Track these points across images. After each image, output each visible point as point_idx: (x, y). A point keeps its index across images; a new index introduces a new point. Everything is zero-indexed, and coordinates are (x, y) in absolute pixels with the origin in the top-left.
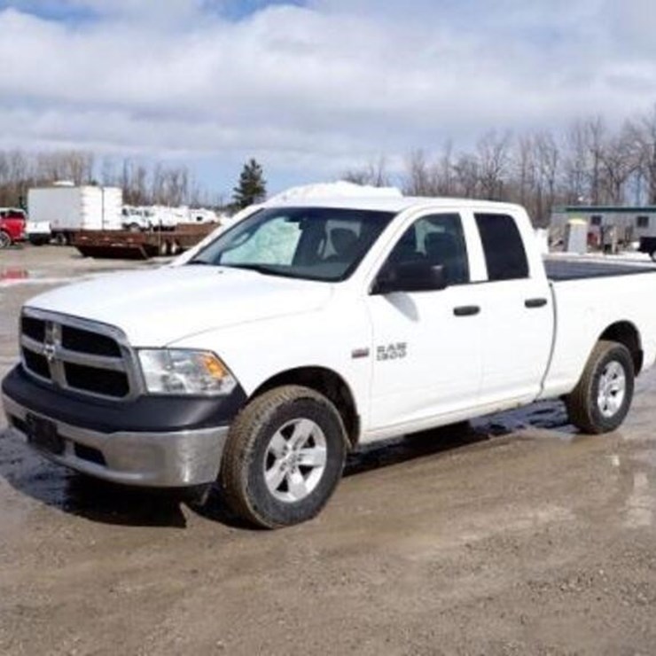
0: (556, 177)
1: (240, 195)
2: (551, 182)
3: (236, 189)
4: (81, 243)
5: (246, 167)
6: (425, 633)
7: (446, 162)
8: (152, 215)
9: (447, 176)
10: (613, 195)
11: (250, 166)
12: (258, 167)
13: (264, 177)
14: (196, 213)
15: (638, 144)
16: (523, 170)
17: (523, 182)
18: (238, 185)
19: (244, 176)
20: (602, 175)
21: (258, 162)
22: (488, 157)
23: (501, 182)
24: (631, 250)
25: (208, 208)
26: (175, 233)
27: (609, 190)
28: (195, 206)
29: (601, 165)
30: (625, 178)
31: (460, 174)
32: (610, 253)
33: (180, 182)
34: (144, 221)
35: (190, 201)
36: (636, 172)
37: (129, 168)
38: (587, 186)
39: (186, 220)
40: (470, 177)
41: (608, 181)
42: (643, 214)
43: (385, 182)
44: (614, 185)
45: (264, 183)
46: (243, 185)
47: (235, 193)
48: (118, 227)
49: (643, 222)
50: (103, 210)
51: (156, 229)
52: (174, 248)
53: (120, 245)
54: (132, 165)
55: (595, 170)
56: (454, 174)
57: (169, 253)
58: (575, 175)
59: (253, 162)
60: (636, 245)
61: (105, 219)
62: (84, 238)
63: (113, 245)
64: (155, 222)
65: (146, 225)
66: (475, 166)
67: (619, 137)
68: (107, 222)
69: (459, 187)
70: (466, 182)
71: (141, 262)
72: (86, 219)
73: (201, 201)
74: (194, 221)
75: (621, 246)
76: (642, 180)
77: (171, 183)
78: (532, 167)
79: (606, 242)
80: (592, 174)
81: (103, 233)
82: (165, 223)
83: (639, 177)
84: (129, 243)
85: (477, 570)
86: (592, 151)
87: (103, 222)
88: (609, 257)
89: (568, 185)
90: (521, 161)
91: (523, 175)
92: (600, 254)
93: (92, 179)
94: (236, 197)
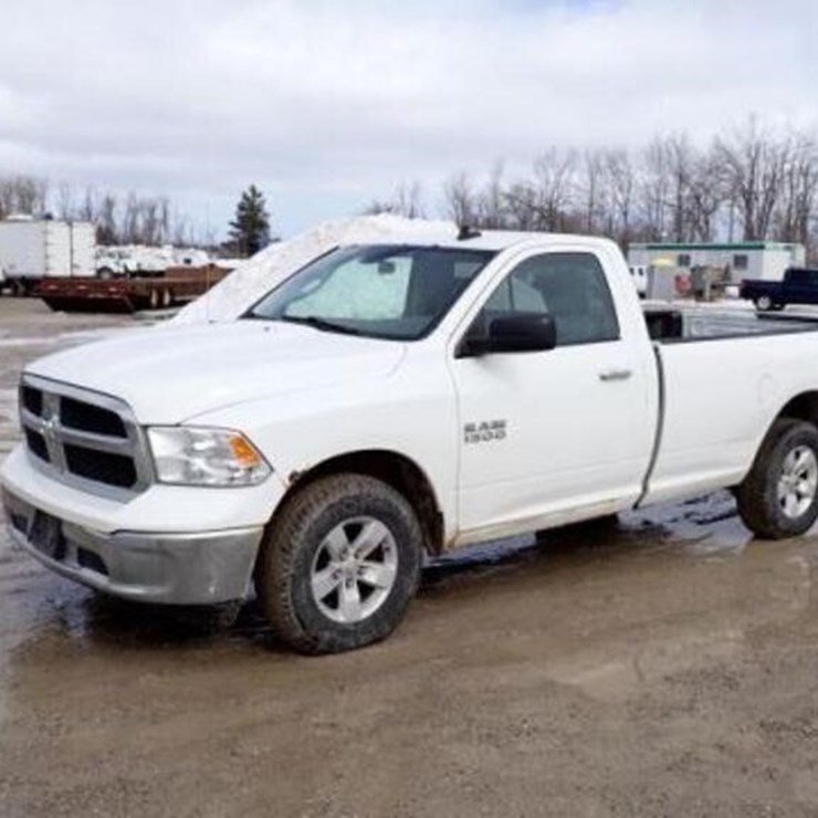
0: (632, 207)
1: (236, 230)
2: (625, 214)
3: (232, 224)
4: (48, 295)
5: (245, 197)
6: (655, 797)
7: (495, 189)
8: (128, 257)
9: (496, 206)
10: (700, 229)
11: (250, 194)
12: (260, 195)
13: (267, 208)
14: (183, 255)
15: (729, 166)
16: (591, 199)
17: (590, 213)
18: (235, 219)
19: (241, 208)
20: (687, 205)
21: (259, 189)
22: (547, 182)
23: (563, 213)
24: (730, 297)
25: (196, 247)
26: (166, 280)
27: (696, 222)
28: (180, 245)
29: (687, 192)
30: (715, 208)
31: (512, 203)
32: (705, 301)
33: (159, 214)
34: (117, 264)
35: (173, 238)
36: (729, 202)
37: (93, 198)
38: (669, 218)
39: (172, 264)
40: (524, 206)
41: (696, 212)
42: (740, 253)
43: (419, 213)
44: (702, 217)
45: (266, 215)
46: (241, 218)
47: (231, 228)
48: (92, 273)
49: (741, 262)
50: (72, 251)
51: (133, 274)
52: (167, 299)
53: (100, 296)
54: (97, 194)
55: (679, 198)
56: (505, 204)
57: (160, 306)
58: (655, 205)
59: (253, 190)
60: (734, 290)
61: (75, 261)
62: (52, 287)
63: (91, 296)
64: (132, 267)
65: (122, 270)
66: (530, 193)
67: (708, 157)
68: (77, 266)
69: (511, 219)
70: (520, 213)
71: (127, 317)
72: (52, 262)
73: (186, 238)
74: (181, 264)
75: (715, 293)
76: (736, 211)
77: (147, 216)
78: (603, 195)
79: (698, 287)
80: (675, 202)
81: (73, 281)
82: (145, 267)
83: (732, 206)
84: (111, 293)
85: (691, 709)
86: (675, 174)
87: (73, 266)
88: (703, 305)
89: (646, 218)
90: (589, 187)
91: (591, 205)
92: (692, 303)
93: (47, 210)
94: (231, 233)
